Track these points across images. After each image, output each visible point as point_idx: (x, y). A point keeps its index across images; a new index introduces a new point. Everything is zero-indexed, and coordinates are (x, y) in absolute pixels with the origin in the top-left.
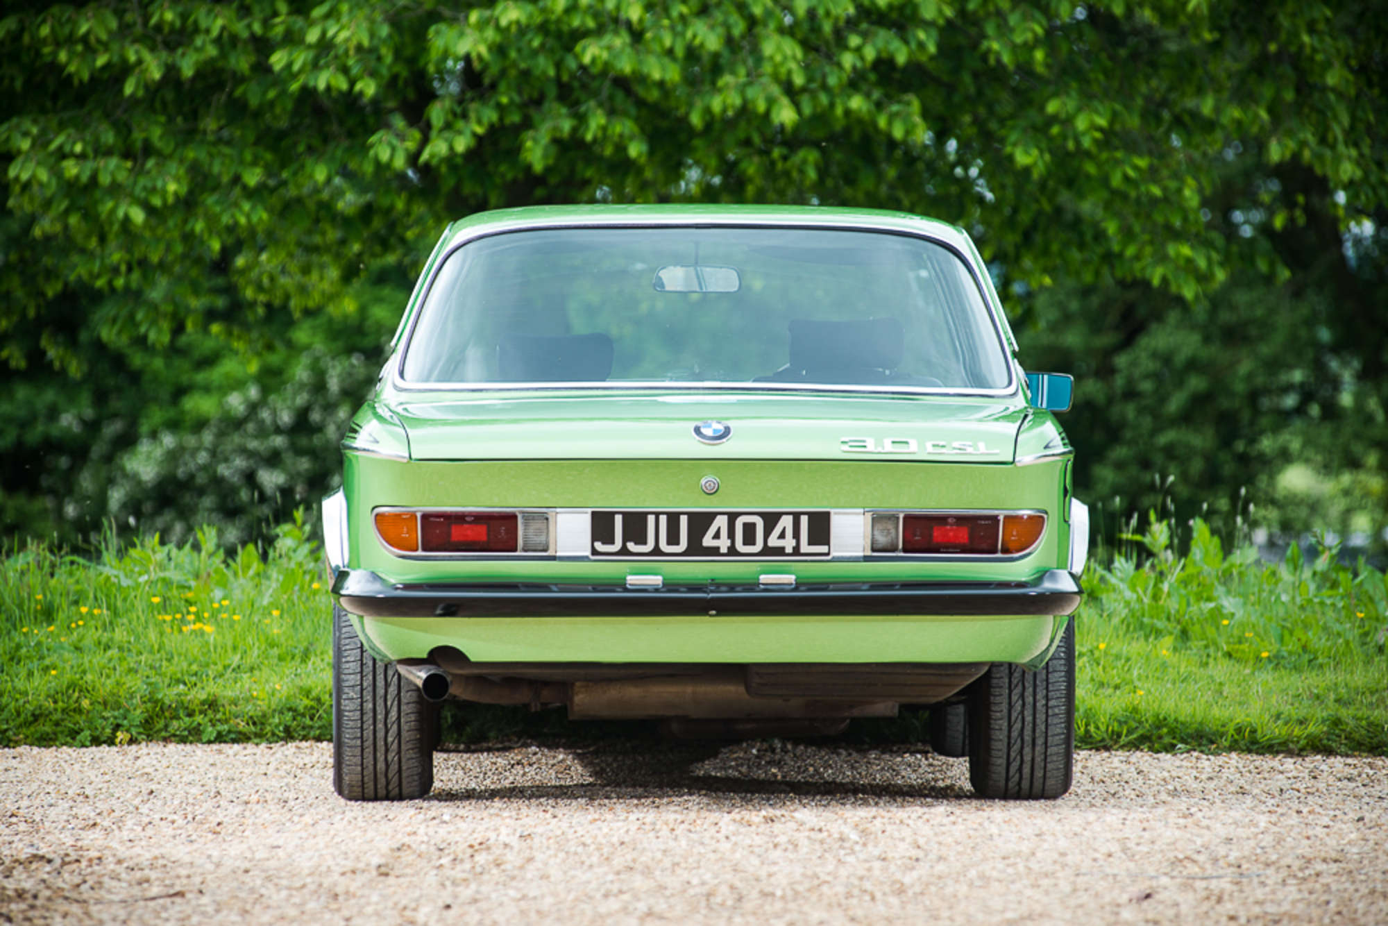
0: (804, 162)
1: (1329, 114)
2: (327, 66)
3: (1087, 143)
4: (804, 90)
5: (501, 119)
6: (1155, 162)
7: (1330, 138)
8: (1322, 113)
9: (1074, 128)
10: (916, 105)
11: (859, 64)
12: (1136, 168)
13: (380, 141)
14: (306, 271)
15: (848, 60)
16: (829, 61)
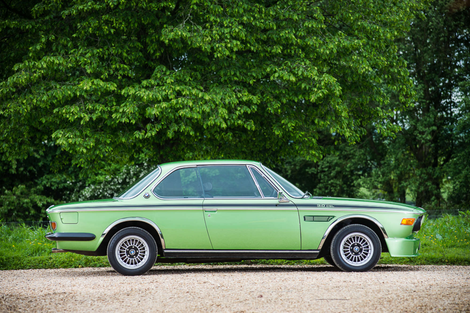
0: (229, 135)
2: (124, 117)
3: (290, 129)
4: (228, 119)
5: (162, 128)
8: (341, 122)
9: (288, 126)
10: (253, 122)
11: (240, 114)
12: (302, 134)
13: (136, 133)
14: (122, 156)
15: (237, 113)
16: (233, 113)
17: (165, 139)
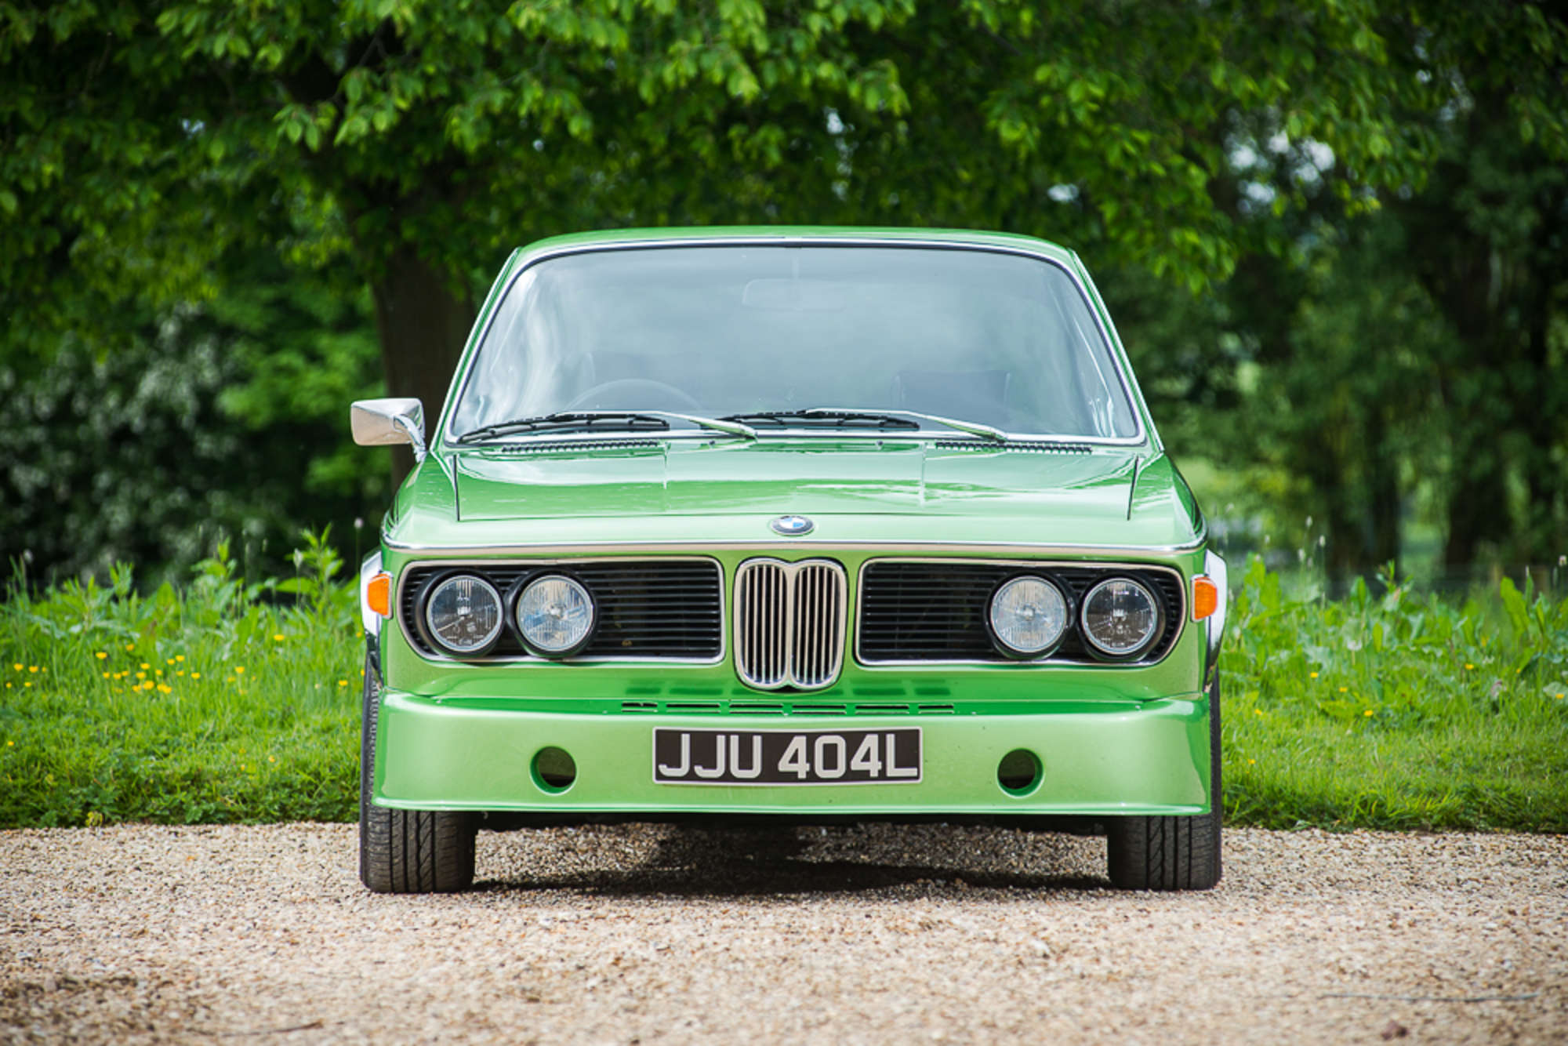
0: (766, 142)
1: (1352, 84)
2: (224, 29)
3: (1081, 115)
4: (768, 56)
5: (427, 91)
6: (1157, 137)
7: (1353, 111)
8: (1343, 83)
9: (1067, 100)
10: (893, 72)
11: (828, 27)
12: (1136, 143)
13: (289, 117)
14: (159, 255)
15: (816, 23)
16: (794, 24)
17: (427, 159)
